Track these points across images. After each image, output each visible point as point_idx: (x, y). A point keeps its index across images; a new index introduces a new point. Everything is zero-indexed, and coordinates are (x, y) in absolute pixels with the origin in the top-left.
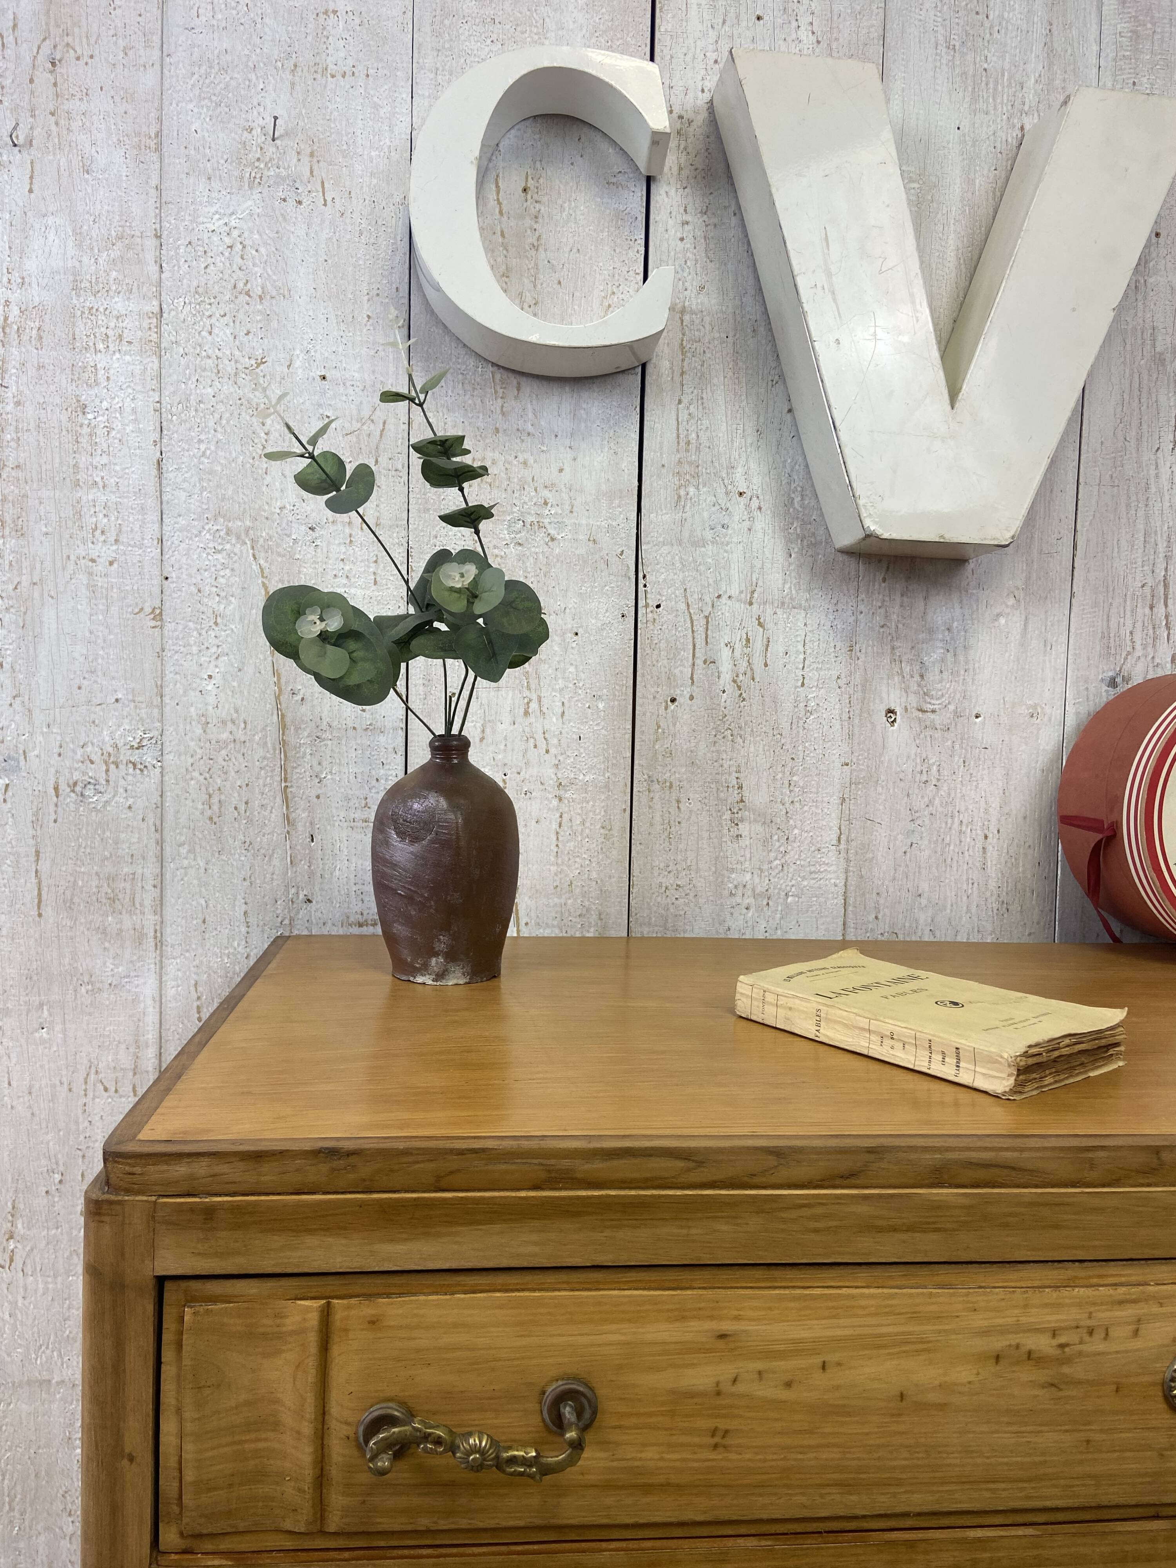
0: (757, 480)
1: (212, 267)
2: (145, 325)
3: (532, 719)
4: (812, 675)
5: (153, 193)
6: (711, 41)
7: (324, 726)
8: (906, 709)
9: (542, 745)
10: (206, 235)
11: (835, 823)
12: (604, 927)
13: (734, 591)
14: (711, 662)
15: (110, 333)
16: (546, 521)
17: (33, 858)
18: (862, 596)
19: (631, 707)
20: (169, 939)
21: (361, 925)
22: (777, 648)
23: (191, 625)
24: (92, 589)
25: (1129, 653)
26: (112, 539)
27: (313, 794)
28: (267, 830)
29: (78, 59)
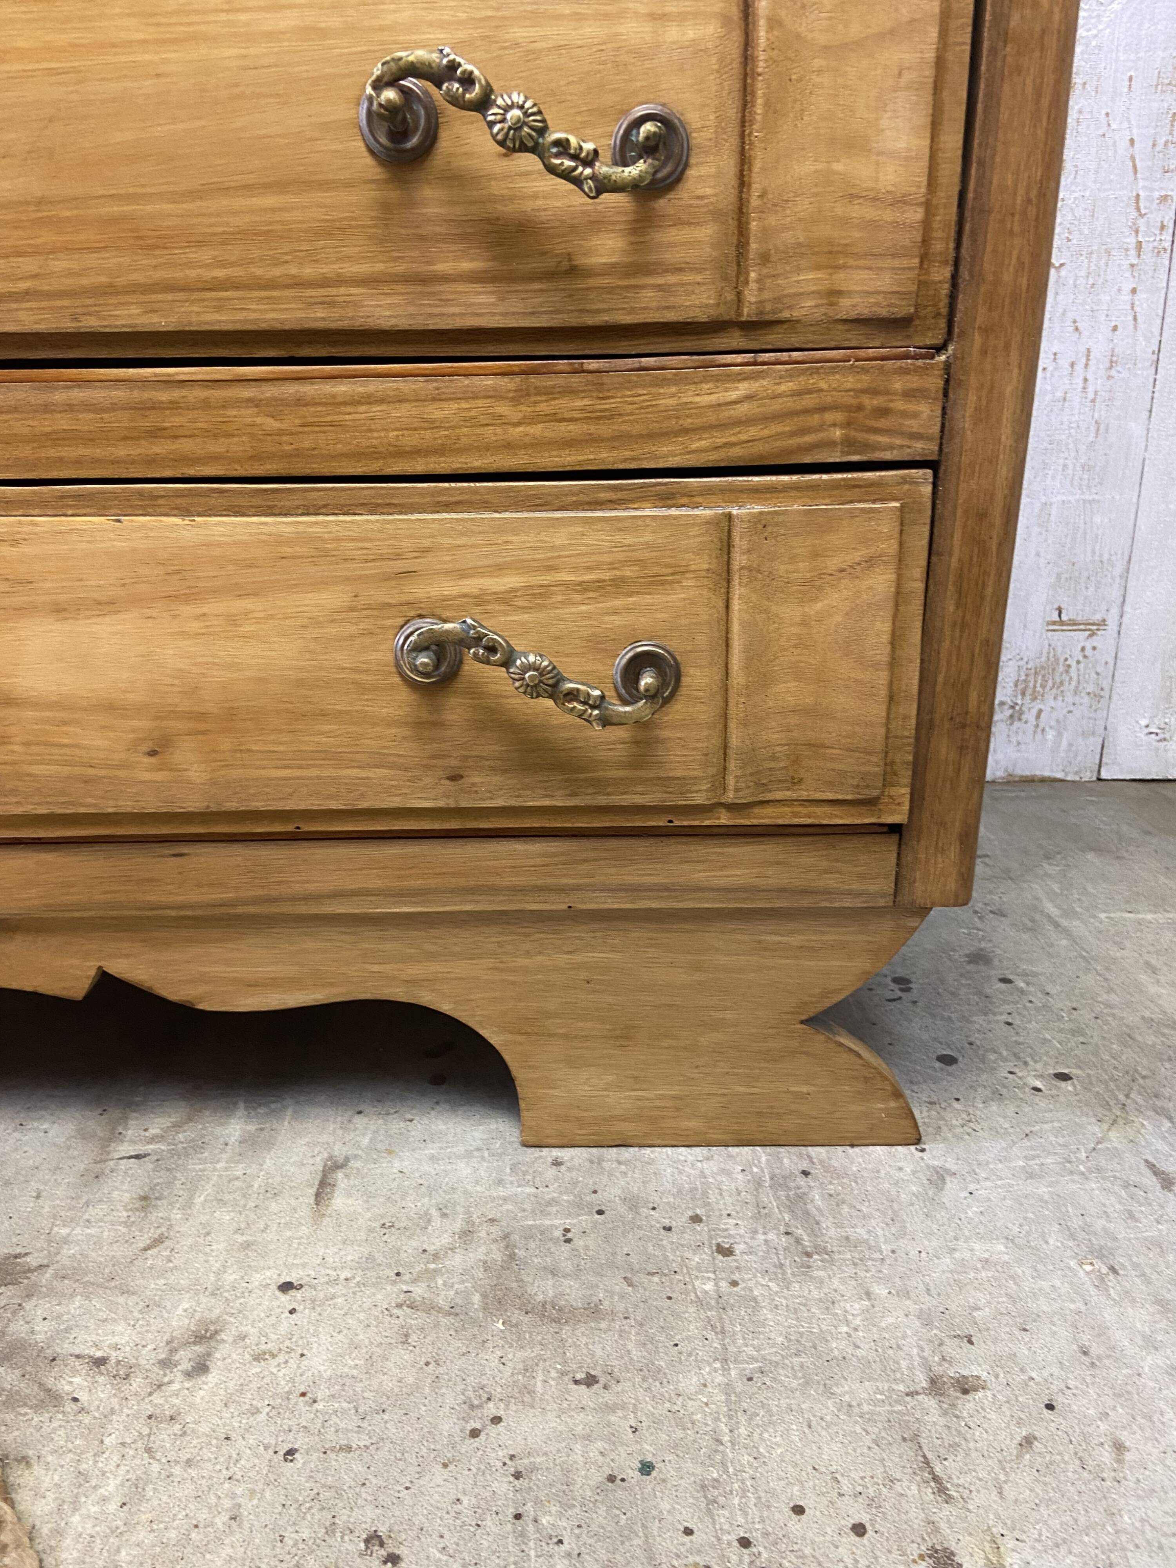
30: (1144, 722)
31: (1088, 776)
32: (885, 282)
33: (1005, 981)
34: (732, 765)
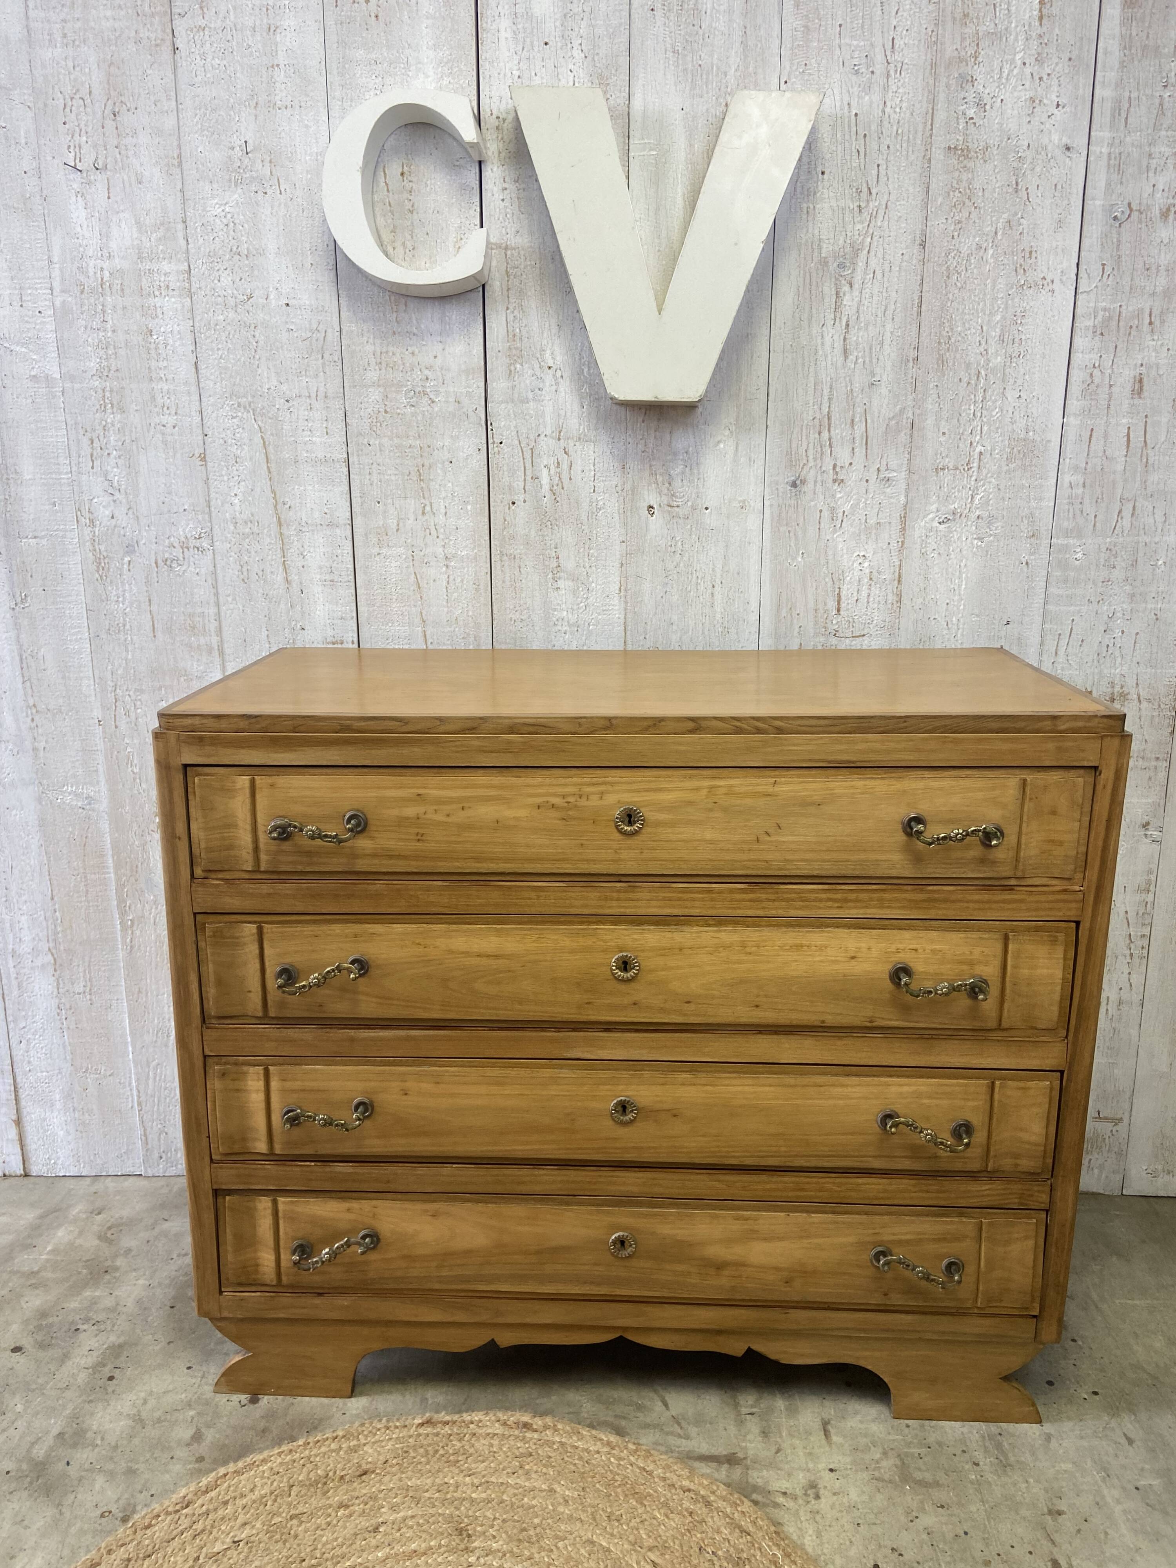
0: (559, 358)
1: (217, 239)
2: (181, 278)
3: (427, 517)
4: (600, 485)
5: (179, 194)
6: (516, 62)
7: (303, 524)
8: (660, 506)
9: (434, 533)
10: (212, 219)
11: (617, 579)
12: (478, 645)
13: (548, 432)
14: (535, 478)
15: (162, 285)
16: (428, 390)
17: (147, 604)
18: (629, 432)
19: (487, 508)
20: (227, 651)
21: (334, 644)
22: (577, 468)
23: (223, 463)
24: (165, 443)
25: (804, 465)
26: (173, 413)
27: (300, 564)
28: (276, 587)
29: (128, 110)
30: (1145, 1168)
31: (1117, 1192)
32: (1032, 1164)
33: (1074, 1340)
34: (980, 1295)
